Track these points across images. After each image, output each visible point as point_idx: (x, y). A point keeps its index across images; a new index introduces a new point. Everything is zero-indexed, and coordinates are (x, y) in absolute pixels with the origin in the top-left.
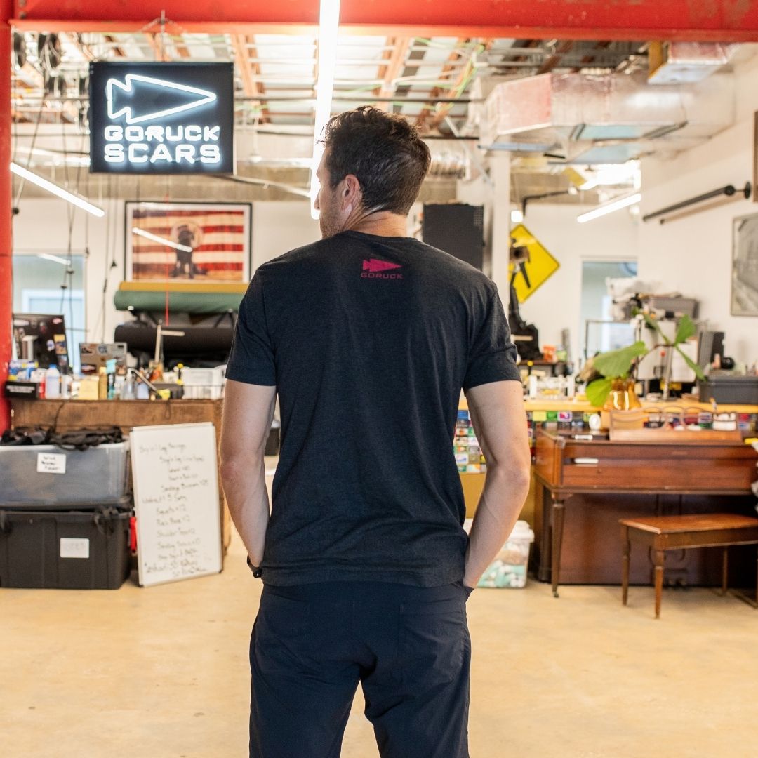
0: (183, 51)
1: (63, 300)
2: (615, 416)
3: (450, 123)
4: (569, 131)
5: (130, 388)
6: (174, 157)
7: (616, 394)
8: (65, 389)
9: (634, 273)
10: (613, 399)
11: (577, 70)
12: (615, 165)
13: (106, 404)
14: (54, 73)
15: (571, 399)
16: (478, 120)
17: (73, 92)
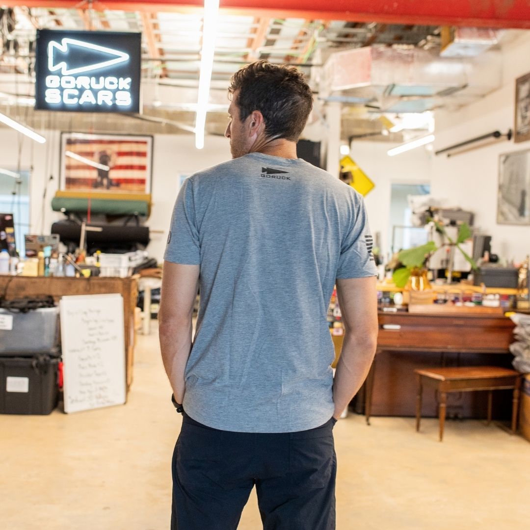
0: (105, 23)
1: (13, 203)
2: (413, 295)
4: (383, 89)
5: (61, 268)
6: (96, 99)
7: (414, 279)
8: (13, 267)
9: (427, 193)
10: (411, 282)
11: (390, 45)
12: (416, 114)
13: (43, 280)
14: (10, 37)
15: (381, 282)
16: (318, 80)
17: (24, 51)
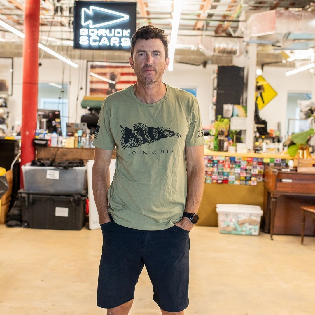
1: (59, 103)
2: (300, 161)
3: (231, 30)
4: (283, 36)
5: (88, 143)
6: (110, 43)
7: (301, 152)
8: (59, 142)
9: (310, 98)
10: (299, 153)
11: (287, 8)
12: (303, 51)
13: (77, 150)
14: (58, 5)
15: (281, 153)
16: (243, 30)
17: (66, 13)
